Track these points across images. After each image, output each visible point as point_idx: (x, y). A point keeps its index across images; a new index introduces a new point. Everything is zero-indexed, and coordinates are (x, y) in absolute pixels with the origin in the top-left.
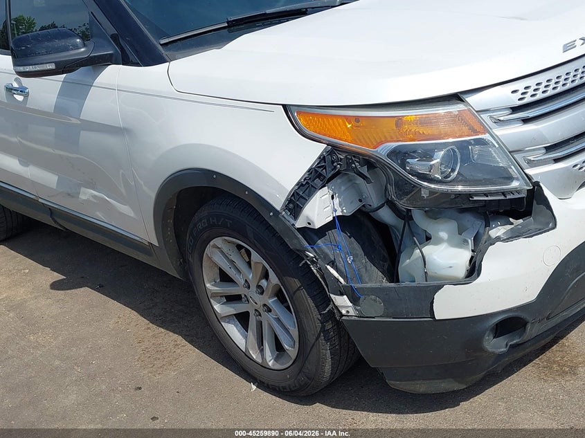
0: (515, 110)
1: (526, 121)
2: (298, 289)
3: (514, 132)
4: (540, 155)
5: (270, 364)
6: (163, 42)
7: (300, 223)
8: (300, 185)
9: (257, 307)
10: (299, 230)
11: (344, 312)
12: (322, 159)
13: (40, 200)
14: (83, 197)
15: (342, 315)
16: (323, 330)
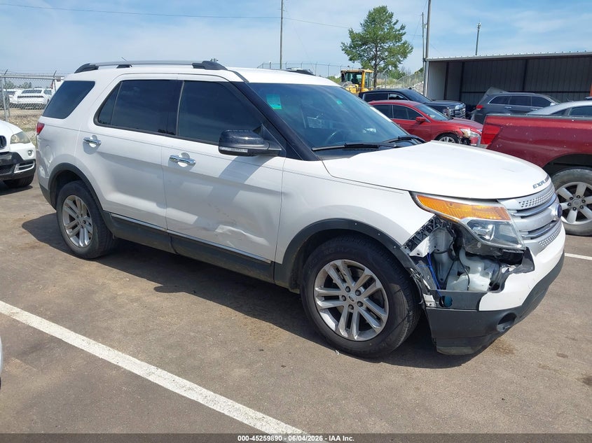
0: (519, 211)
1: (522, 217)
2: (399, 291)
3: (518, 222)
4: (526, 234)
5: (356, 338)
6: (314, 149)
7: (413, 253)
8: (418, 233)
9: (352, 303)
10: (411, 257)
11: (428, 304)
12: (431, 221)
13: (168, 231)
14: (219, 231)
15: (426, 306)
16: (408, 316)
